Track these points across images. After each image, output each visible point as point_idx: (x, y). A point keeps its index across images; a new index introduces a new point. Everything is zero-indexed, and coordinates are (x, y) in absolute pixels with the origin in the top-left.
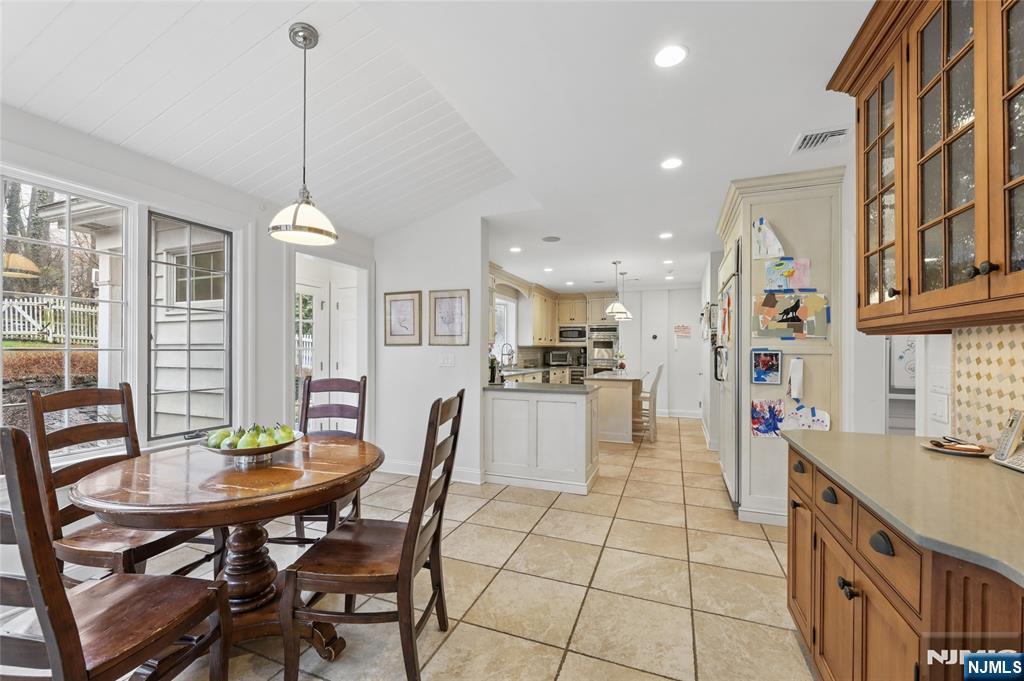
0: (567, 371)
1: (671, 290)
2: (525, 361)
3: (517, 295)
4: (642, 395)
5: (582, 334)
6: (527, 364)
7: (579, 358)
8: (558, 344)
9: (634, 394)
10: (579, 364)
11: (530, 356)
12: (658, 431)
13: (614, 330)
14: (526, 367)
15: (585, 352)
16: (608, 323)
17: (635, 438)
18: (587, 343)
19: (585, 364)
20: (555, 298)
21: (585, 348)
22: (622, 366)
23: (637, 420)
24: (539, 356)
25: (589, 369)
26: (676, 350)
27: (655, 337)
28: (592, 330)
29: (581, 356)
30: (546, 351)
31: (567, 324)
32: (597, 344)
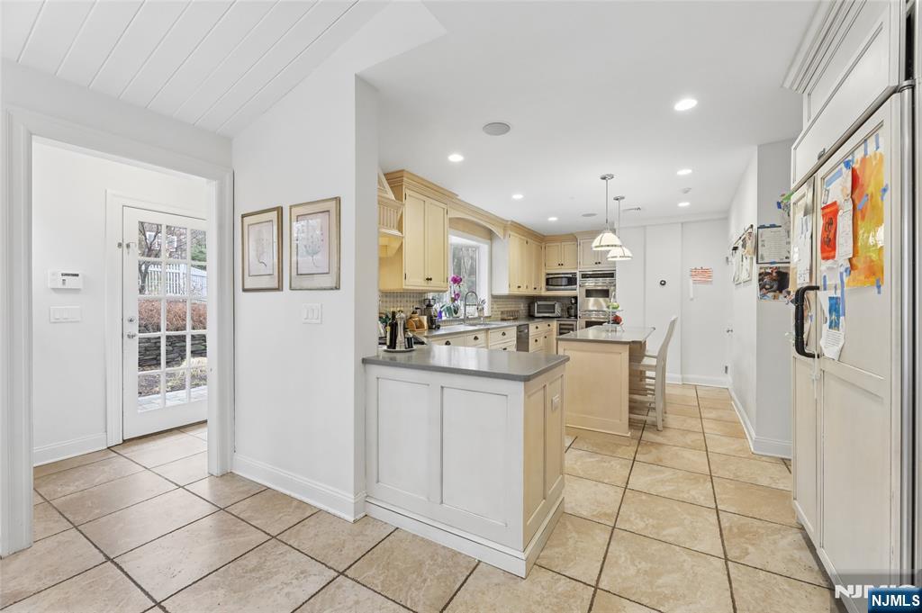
0: (555, 324)
1: (685, 223)
2: (502, 313)
3: (490, 235)
4: (646, 361)
5: (571, 281)
6: (505, 316)
7: (569, 309)
8: (544, 293)
9: (631, 360)
10: (570, 316)
11: (511, 307)
12: (668, 409)
13: (612, 275)
14: (503, 320)
15: (576, 303)
16: (603, 268)
17: (632, 424)
18: (578, 291)
19: (576, 316)
20: (539, 240)
21: (576, 298)
22: (617, 321)
23: (637, 397)
24: (522, 307)
25: (581, 322)
26: (692, 299)
27: (663, 283)
28: (584, 276)
29: (571, 308)
30: (531, 300)
31: (555, 270)
32: (589, 293)
